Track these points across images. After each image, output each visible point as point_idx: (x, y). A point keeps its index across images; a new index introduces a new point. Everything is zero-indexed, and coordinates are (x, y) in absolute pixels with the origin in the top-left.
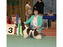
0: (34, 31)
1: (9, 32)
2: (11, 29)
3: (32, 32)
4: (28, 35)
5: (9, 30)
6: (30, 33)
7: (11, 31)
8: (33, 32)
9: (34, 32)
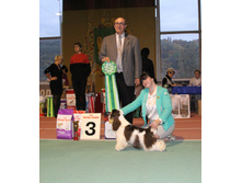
0: (144, 133)
1: (87, 132)
2: (91, 126)
3: (137, 137)
4: (126, 144)
5: (88, 129)
6: (133, 139)
7: (91, 132)
8: (142, 135)
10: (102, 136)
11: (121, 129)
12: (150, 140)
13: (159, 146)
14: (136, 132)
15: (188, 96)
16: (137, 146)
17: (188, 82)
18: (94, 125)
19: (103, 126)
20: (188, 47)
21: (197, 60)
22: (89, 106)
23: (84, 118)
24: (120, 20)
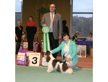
0: (62, 63)
1: (33, 62)
2: (35, 59)
5: (33, 60)
7: (35, 62)
8: (61, 65)
9: (63, 65)
10: (41, 65)
11: (51, 61)
12: (65, 67)
13: (69, 71)
14: (58, 63)
15: (85, 46)
16: (58, 70)
17: (86, 39)
18: (37, 58)
19: (41, 59)
20: (86, 20)
21: (91, 28)
22: (35, 49)
23: (31, 55)
24: (52, 5)
